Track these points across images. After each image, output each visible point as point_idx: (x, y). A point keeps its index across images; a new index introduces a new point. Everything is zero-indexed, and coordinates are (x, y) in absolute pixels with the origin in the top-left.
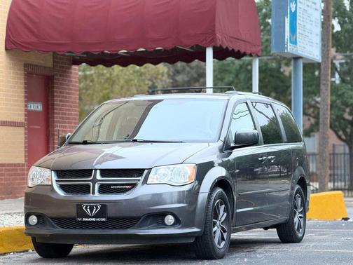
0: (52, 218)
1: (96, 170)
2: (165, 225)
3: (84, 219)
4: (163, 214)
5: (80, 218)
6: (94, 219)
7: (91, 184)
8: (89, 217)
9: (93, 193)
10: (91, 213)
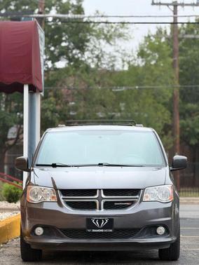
0: (60, 229)
1: (100, 190)
2: (157, 234)
3: (93, 231)
4: (156, 226)
5: (89, 229)
6: (102, 231)
7: (97, 201)
8: (98, 228)
9: (100, 209)
10: (100, 225)
